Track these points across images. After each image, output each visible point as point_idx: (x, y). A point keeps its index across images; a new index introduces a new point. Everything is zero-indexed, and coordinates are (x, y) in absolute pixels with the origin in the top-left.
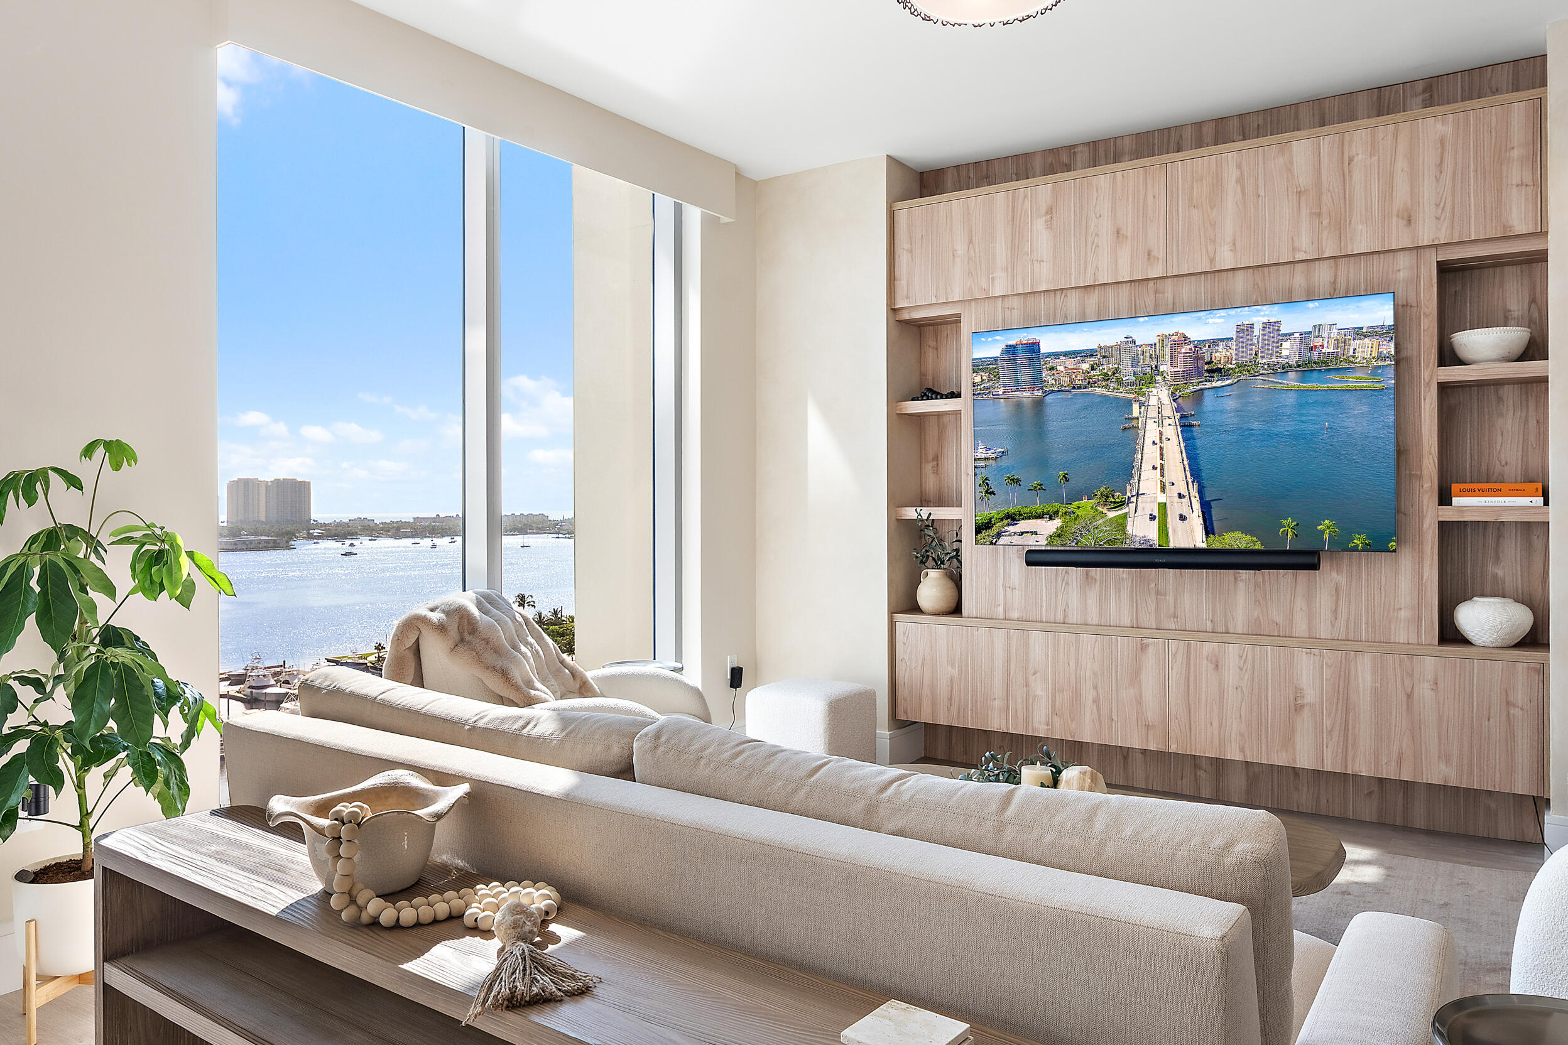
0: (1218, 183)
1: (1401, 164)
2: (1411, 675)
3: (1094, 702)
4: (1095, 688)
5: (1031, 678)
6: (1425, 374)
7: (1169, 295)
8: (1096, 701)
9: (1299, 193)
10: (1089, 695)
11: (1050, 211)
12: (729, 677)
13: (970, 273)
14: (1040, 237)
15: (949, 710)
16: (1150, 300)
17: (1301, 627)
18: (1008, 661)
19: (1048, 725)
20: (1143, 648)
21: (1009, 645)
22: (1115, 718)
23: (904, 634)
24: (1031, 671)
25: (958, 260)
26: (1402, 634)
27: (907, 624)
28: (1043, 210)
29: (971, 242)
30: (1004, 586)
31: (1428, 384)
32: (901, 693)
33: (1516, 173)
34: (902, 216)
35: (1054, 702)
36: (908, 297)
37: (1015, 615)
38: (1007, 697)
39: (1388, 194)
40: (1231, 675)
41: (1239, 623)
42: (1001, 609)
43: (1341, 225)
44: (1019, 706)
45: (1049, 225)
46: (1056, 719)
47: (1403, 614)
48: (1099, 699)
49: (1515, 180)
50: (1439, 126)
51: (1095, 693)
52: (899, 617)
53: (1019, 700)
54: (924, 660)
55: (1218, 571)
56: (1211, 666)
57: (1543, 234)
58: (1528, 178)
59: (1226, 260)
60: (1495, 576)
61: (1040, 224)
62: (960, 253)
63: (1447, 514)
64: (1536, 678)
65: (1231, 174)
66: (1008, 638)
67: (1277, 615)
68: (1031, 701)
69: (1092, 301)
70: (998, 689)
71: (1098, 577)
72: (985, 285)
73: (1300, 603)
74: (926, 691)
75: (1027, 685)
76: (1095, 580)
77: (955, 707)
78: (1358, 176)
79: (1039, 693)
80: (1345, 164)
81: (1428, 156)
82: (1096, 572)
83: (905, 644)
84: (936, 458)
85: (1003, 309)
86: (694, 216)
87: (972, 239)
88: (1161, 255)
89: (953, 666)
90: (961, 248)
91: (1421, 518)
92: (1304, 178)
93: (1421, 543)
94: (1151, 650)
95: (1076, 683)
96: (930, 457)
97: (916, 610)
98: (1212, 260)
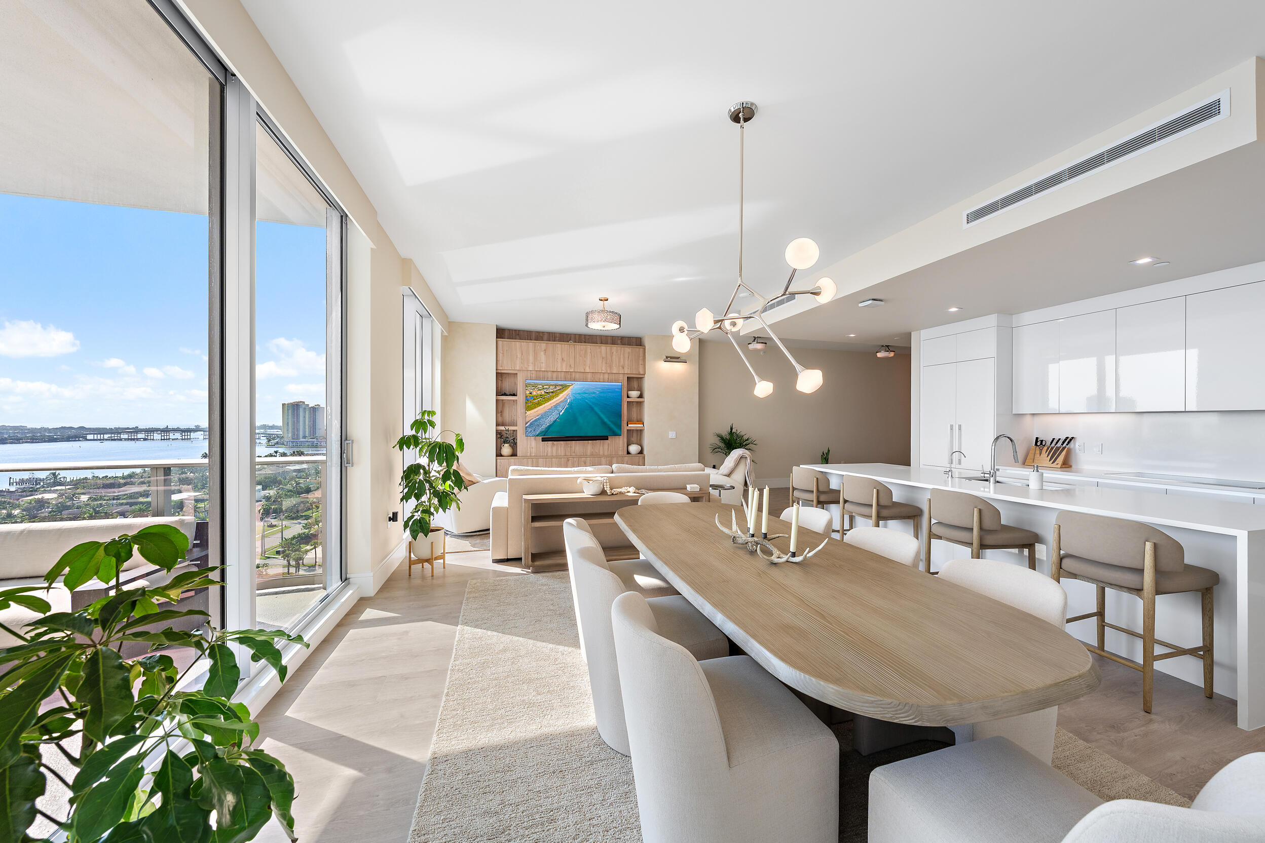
0: (586, 351)
1: (622, 356)
6: (625, 399)
7: (573, 376)
9: (603, 358)
11: (545, 350)
13: (521, 363)
14: (542, 356)
16: (569, 377)
17: (601, 453)
20: (568, 460)
23: (500, 462)
25: (518, 359)
26: (620, 453)
27: (500, 460)
28: (543, 350)
29: (522, 354)
31: (625, 401)
33: (641, 362)
34: (501, 344)
36: (502, 366)
37: (533, 455)
39: (619, 361)
41: (589, 453)
42: (529, 453)
43: (611, 367)
45: (545, 355)
47: (620, 449)
49: (641, 363)
50: (627, 351)
52: (498, 458)
55: (585, 441)
56: (584, 463)
57: (644, 374)
59: (588, 370)
60: (638, 440)
61: (542, 353)
62: (518, 357)
63: (628, 428)
64: (643, 459)
67: (597, 451)
69: (555, 375)
72: (526, 366)
73: (601, 447)
76: (556, 444)
78: (614, 357)
80: (612, 354)
81: (627, 355)
84: (501, 412)
85: (530, 374)
88: (573, 366)
90: (519, 355)
91: (624, 429)
92: (604, 355)
93: (623, 434)
94: (570, 461)
96: (499, 412)
97: (501, 456)
98: (585, 370)
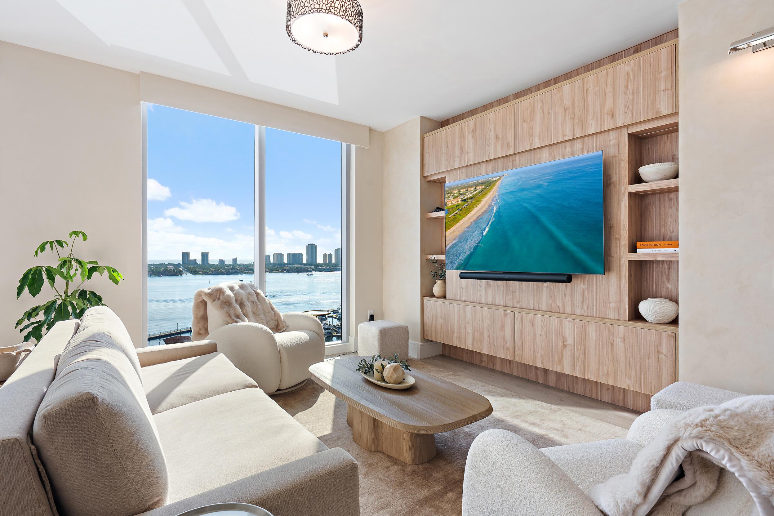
0: (534, 109)
1: (609, 89)
2: (613, 334)
3: (488, 337)
4: (489, 331)
5: (467, 325)
6: (622, 189)
7: (517, 162)
8: (489, 336)
9: (566, 109)
10: (486, 334)
11: (473, 131)
12: (369, 318)
13: (447, 159)
14: (470, 142)
15: (440, 336)
16: (510, 165)
17: (569, 309)
18: (459, 318)
19: (472, 345)
20: (506, 315)
21: (459, 311)
22: (495, 345)
23: (427, 305)
24: (467, 322)
25: (443, 155)
26: (612, 315)
27: (428, 301)
28: (471, 130)
29: (447, 147)
30: (460, 287)
31: (624, 194)
32: (426, 328)
33: (663, 84)
34: (426, 140)
35: (474, 336)
36: (428, 172)
37: (463, 299)
38: (459, 333)
39: (603, 104)
40: (538, 330)
41: (544, 307)
42: (459, 296)
43: (583, 123)
44: (463, 336)
45: (472, 137)
46: (475, 343)
47: (612, 305)
48: (490, 336)
49: (663, 88)
50: (626, 67)
51: (488, 334)
52: (425, 298)
53: (463, 334)
54: (433, 315)
55: (536, 282)
56: (531, 325)
57: (676, 114)
58: (669, 86)
59: (537, 144)
60: (667, 288)
61: (469, 137)
62: (444, 152)
63: (633, 257)
64: (672, 341)
65: (539, 105)
66: (459, 308)
67: (559, 304)
68: (467, 335)
70: (456, 330)
71: (491, 284)
72: (452, 164)
73: (568, 298)
74: (433, 328)
75: (465, 328)
76: (491, 285)
77: (442, 336)
78: (590, 97)
79: (470, 332)
80: (585, 91)
81: (621, 83)
82: (491, 282)
83: (427, 309)
85: (460, 173)
86: (353, 147)
87: (448, 146)
88: (512, 144)
89: (442, 319)
90: (444, 150)
91: (620, 259)
92: (567, 102)
93: (620, 271)
94: (508, 316)
95: (482, 329)
97: (433, 296)
98: (531, 144)
